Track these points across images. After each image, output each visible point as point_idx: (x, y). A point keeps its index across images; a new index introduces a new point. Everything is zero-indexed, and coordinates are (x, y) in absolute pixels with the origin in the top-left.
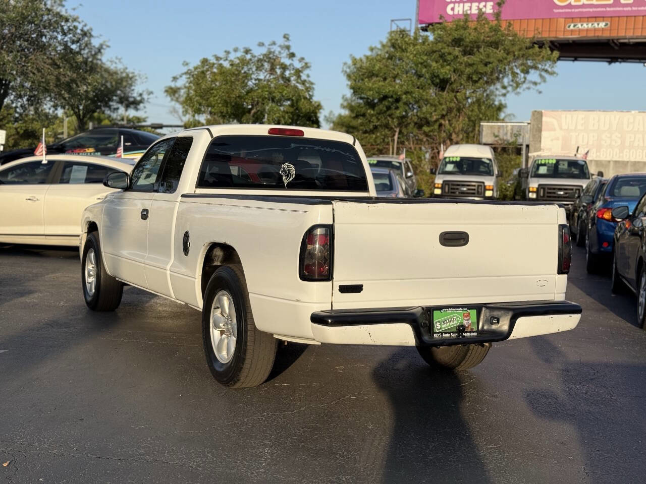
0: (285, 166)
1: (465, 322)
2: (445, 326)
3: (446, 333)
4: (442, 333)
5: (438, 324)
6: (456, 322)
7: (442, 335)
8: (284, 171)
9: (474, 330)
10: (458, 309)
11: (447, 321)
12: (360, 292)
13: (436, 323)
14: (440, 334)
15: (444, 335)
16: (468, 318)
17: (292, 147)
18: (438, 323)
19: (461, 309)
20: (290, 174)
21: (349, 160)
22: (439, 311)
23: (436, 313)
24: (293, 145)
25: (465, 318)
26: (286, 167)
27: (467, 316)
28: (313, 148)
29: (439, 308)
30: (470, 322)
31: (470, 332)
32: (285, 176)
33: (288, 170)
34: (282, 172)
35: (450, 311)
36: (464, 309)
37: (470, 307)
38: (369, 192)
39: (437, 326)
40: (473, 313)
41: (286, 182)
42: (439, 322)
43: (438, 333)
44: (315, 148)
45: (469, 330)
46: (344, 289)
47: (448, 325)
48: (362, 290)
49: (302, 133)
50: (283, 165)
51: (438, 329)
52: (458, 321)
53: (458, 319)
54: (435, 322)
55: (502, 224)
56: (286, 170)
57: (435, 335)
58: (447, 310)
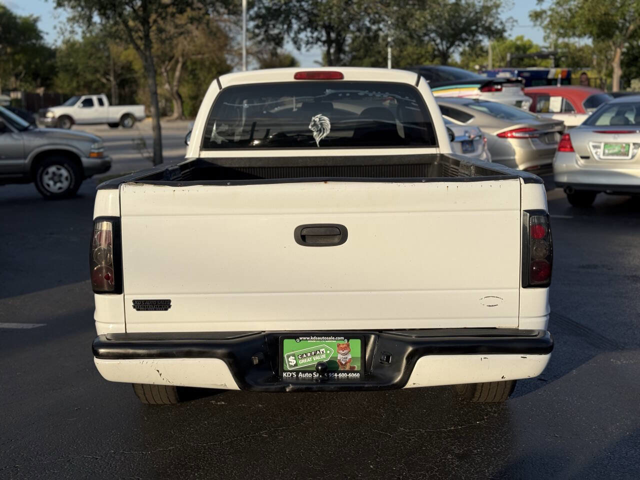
0: (316, 118)
1: (340, 357)
2: (304, 362)
3: (304, 372)
4: (297, 372)
5: (291, 359)
6: (324, 356)
7: (297, 374)
8: (315, 125)
9: (356, 369)
10: (325, 338)
11: (309, 354)
12: (166, 309)
13: (288, 357)
14: (294, 374)
15: (300, 375)
16: (345, 351)
17: (327, 94)
18: (291, 357)
19: (333, 338)
20: (324, 129)
21: (408, 106)
22: (294, 340)
23: (287, 342)
24: (328, 91)
25: (341, 352)
26: (317, 120)
27: (343, 349)
28: (357, 93)
29: (294, 335)
30: (349, 357)
31: (348, 372)
32: (317, 131)
33: (321, 124)
34: (312, 126)
35: (313, 340)
36: (339, 338)
37: (349, 335)
38: (438, 147)
39: (289, 362)
40: (356, 344)
41: (318, 140)
42: (294, 355)
43: (291, 371)
44: (359, 94)
45: (347, 368)
46: (141, 305)
47: (309, 360)
48: (170, 307)
49: (340, 75)
50: (313, 118)
51: (291, 366)
52: (327, 355)
53: (328, 352)
54: (285, 356)
55: (409, 212)
56: (318, 123)
57: (284, 374)
58: (308, 338)
